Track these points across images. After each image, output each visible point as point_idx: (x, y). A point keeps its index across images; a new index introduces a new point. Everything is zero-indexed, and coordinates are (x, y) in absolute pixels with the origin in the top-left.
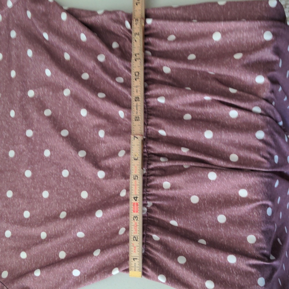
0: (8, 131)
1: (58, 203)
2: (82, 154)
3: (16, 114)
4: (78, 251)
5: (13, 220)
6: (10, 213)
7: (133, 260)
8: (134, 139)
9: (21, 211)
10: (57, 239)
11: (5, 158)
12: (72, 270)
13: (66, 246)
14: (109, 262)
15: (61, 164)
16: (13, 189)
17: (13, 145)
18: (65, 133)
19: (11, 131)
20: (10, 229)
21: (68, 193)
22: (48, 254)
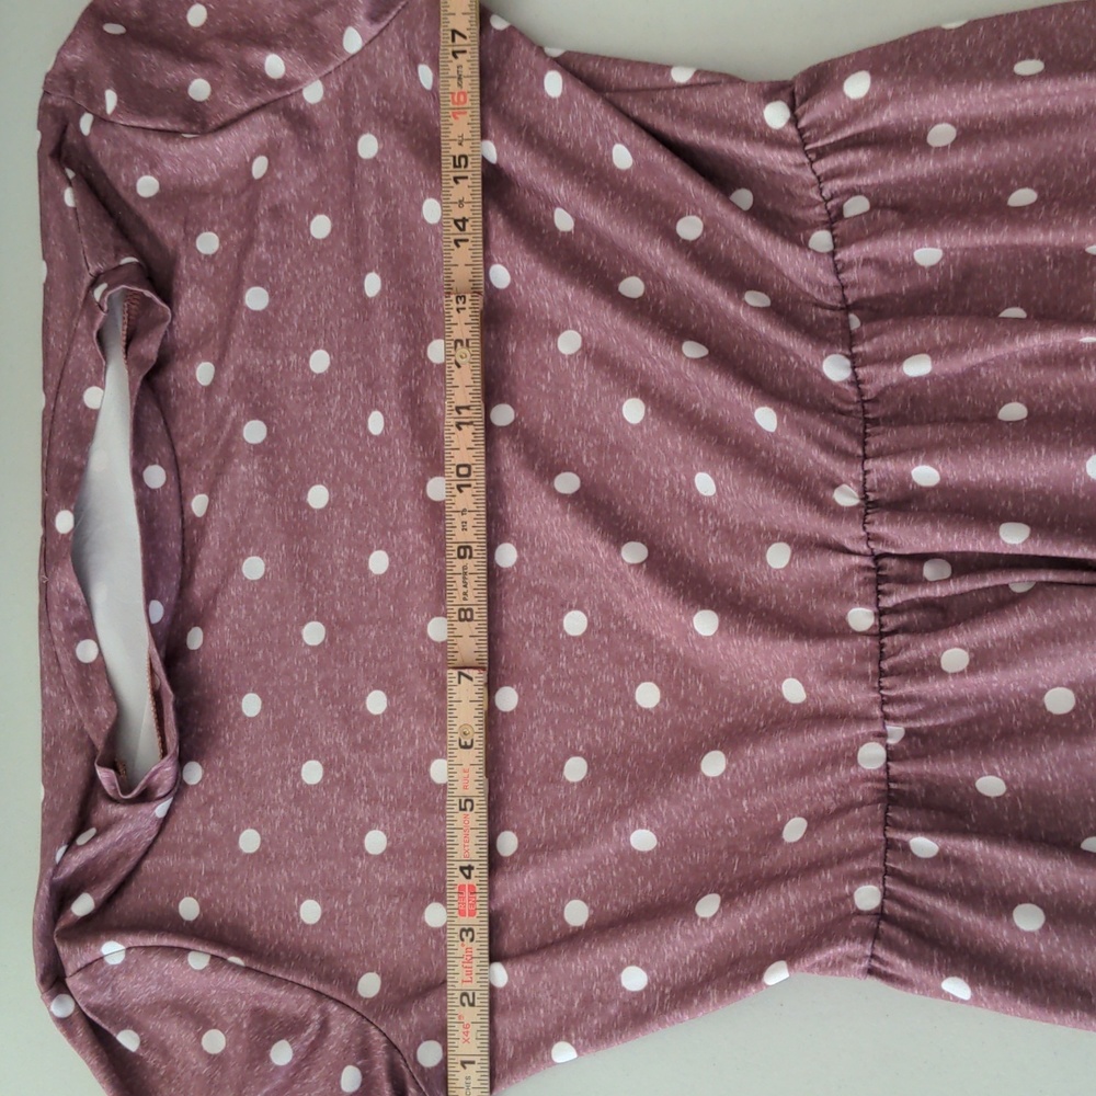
0: (364, 483)
1: (554, 728)
2: (634, 553)
3: (387, 425)
4: (635, 900)
5: (392, 792)
6: (380, 770)
7: (459, 1067)
8: (459, 682)
9: (420, 762)
10: (559, 856)
11: (356, 577)
12: (620, 967)
13: (589, 880)
14: (751, 942)
15: (556, 592)
16: (387, 685)
17: (384, 533)
18: (567, 483)
19: (373, 483)
20: (382, 825)
21: (587, 691)
22: (525, 911)
